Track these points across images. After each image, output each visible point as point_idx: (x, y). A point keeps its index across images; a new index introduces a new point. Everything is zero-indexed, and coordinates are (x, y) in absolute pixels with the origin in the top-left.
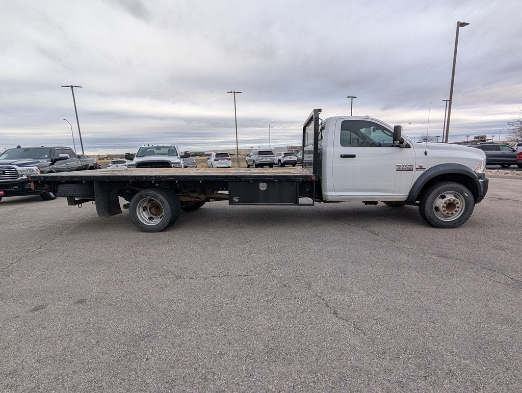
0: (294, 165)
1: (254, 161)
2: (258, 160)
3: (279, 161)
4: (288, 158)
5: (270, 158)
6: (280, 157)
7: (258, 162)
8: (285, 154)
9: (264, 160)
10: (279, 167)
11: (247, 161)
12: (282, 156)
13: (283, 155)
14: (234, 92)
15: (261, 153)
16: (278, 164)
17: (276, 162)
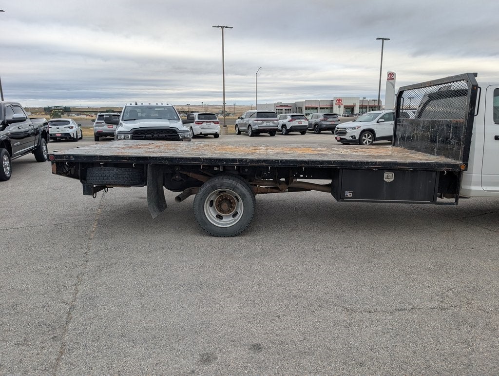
0: (303, 133)
1: (250, 125)
2: (255, 124)
3: (284, 126)
4: (296, 123)
5: (274, 123)
6: (285, 121)
7: (256, 127)
8: (292, 116)
9: (265, 124)
10: (282, 134)
11: (237, 125)
12: (288, 120)
13: (289, 118)
14: (222, 27)
15: (260, 114)
16: (281, 131)
17: (280, 128)
